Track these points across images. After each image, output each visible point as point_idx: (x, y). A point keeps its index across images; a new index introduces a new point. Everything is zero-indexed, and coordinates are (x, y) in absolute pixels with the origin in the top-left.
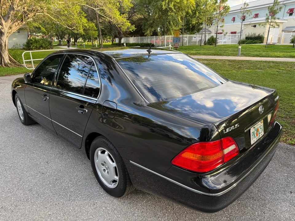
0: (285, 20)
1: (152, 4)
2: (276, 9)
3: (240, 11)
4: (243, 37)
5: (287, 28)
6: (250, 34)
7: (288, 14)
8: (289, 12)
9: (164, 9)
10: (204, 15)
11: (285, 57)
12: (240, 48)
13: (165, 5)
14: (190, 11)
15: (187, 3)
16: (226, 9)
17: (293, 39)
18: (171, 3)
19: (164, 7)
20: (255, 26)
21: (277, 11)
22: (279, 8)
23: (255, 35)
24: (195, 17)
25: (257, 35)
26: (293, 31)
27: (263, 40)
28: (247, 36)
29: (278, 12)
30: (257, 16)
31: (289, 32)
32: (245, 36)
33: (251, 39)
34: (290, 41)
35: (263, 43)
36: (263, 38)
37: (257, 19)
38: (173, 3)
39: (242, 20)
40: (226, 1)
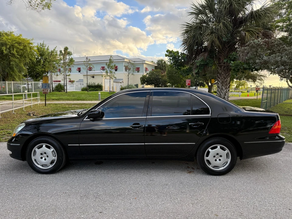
4: (85, 86)
6: (90, 83)
7: (114, 70)
9: (4, 54)
12: (99, 94)
17: (121, 88)
20: (93, 77)
23: (95, 84)
25: (96, 84)
27: (102, 88)
28: (88, 85)
31: (119, 83)
32: (86, 85)
33: (92, 87)
34: (120, 90)
35: (102, 91)
36: (102, 86)
37: (91, 72)
38: (15, 49)
39: (78, 71)
40: (72, 54)
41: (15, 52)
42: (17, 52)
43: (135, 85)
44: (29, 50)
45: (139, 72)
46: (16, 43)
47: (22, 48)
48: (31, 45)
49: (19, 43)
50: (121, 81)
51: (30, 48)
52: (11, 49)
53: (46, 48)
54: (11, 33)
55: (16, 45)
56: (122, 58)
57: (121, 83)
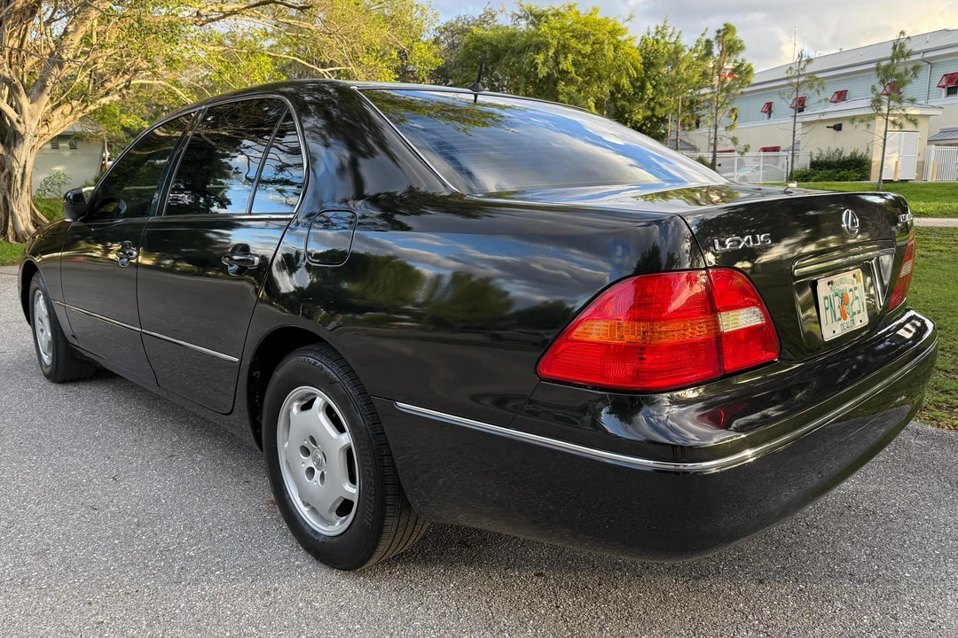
0: (934, 107)
1: (503, 61)
2: (900, 69)
3: (785, 82)
4: (803, 162)
5: (944, 131)
6: (824, 153)
7: (944, 91)
8: (944, 83)
9: (541, 76)
10: (670, 93)
11: (945, 214)
13: (544, 63)
14: (625, 82)
15: (615, 58)
16: (742, 72)
18: (566, 57)
19: (543, 71)
20: (838, 128)
21: (907, 78)
22: (910, 67)
23: (840, 154)
24: (642, 99)
25: (847, 154)
27: (869, 169)
28: (815, 159)
29: (910, 82)
30: (841, 96)
31: (951, 145)
32: (809, 158)
33: (829, 168)
35: (868, 179)
36: (869, 163)
37: (842, 105)
38: (570, 57)
39: (795, 111)
41: (566, 64)
42: (574, 64)
44: (611, 54)
46: (573, 37)
47: (588, 49)
48: (619, 38)
49: (581, 37)
51: (616, 48)
52: (561, 58)
53: (673, 40)
54: (570, 8)
55: (573, 42)
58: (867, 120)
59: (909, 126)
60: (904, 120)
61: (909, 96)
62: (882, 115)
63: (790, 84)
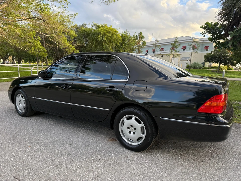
0: (181, 53)
1: (90, 36)
2: (176, 45)
3: (153, 45)
5: (183, 58)
7: (183, 49)
8: (183, 48)
9: (99, 41)
10: (128, 47)
13: (100, 38)
14: (118, 43)
15: (116, 38)
16: (144, 43)
17: (187, 66)
18: (105, 37)
19: (99, 39)
20: (162, 56)
21: (177, 47)
22: (178, 45)
24: (122, 47)
26: (187, 60)
29: (178, 47)
30: (162, 49)
31: (184, 61)
34: (186, 67)
37: (163, 52)
38: (106, 37)
39: (153, 52)
40: (144, 38)
41: (105, 39)
42: (107, 39)
43: (201, 63)
44: (115, 37)
45: (208, 51)
46: (107, 32)
47: (110, 35)
48: (117, 33)
49: (109, 32)
50: (188, 60)
51: (116, 35)
52: (104, 37)
53: (128, 34)
54: (105, 25)
55: (107, 33)
56: (191, 38)
57: (187, 61)
58: (169, 55)
59: (177, 57)
60: (176, 56)
61: (178, 50)
62: (173, 54)
63: (153, 46)
